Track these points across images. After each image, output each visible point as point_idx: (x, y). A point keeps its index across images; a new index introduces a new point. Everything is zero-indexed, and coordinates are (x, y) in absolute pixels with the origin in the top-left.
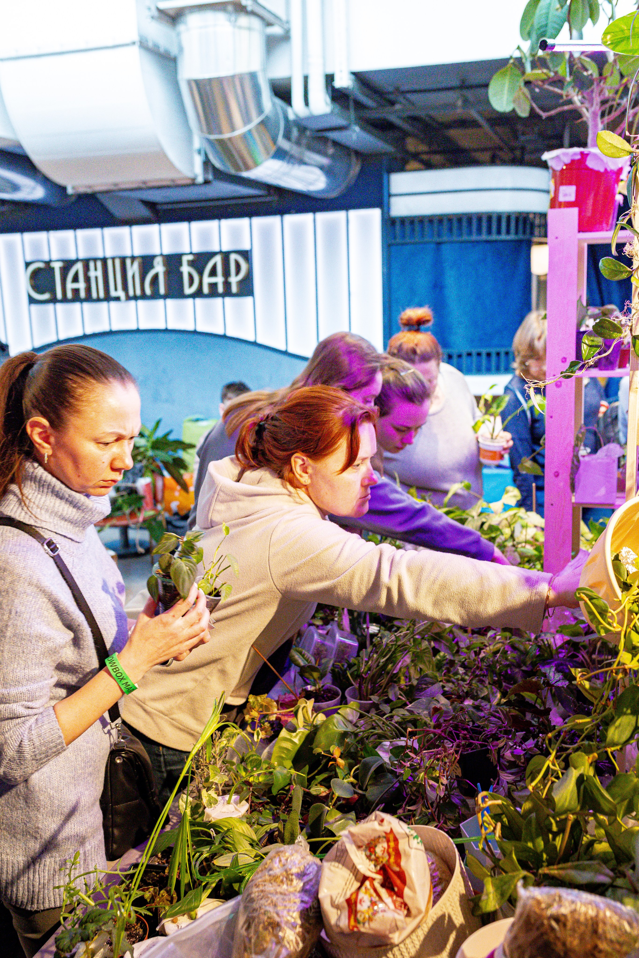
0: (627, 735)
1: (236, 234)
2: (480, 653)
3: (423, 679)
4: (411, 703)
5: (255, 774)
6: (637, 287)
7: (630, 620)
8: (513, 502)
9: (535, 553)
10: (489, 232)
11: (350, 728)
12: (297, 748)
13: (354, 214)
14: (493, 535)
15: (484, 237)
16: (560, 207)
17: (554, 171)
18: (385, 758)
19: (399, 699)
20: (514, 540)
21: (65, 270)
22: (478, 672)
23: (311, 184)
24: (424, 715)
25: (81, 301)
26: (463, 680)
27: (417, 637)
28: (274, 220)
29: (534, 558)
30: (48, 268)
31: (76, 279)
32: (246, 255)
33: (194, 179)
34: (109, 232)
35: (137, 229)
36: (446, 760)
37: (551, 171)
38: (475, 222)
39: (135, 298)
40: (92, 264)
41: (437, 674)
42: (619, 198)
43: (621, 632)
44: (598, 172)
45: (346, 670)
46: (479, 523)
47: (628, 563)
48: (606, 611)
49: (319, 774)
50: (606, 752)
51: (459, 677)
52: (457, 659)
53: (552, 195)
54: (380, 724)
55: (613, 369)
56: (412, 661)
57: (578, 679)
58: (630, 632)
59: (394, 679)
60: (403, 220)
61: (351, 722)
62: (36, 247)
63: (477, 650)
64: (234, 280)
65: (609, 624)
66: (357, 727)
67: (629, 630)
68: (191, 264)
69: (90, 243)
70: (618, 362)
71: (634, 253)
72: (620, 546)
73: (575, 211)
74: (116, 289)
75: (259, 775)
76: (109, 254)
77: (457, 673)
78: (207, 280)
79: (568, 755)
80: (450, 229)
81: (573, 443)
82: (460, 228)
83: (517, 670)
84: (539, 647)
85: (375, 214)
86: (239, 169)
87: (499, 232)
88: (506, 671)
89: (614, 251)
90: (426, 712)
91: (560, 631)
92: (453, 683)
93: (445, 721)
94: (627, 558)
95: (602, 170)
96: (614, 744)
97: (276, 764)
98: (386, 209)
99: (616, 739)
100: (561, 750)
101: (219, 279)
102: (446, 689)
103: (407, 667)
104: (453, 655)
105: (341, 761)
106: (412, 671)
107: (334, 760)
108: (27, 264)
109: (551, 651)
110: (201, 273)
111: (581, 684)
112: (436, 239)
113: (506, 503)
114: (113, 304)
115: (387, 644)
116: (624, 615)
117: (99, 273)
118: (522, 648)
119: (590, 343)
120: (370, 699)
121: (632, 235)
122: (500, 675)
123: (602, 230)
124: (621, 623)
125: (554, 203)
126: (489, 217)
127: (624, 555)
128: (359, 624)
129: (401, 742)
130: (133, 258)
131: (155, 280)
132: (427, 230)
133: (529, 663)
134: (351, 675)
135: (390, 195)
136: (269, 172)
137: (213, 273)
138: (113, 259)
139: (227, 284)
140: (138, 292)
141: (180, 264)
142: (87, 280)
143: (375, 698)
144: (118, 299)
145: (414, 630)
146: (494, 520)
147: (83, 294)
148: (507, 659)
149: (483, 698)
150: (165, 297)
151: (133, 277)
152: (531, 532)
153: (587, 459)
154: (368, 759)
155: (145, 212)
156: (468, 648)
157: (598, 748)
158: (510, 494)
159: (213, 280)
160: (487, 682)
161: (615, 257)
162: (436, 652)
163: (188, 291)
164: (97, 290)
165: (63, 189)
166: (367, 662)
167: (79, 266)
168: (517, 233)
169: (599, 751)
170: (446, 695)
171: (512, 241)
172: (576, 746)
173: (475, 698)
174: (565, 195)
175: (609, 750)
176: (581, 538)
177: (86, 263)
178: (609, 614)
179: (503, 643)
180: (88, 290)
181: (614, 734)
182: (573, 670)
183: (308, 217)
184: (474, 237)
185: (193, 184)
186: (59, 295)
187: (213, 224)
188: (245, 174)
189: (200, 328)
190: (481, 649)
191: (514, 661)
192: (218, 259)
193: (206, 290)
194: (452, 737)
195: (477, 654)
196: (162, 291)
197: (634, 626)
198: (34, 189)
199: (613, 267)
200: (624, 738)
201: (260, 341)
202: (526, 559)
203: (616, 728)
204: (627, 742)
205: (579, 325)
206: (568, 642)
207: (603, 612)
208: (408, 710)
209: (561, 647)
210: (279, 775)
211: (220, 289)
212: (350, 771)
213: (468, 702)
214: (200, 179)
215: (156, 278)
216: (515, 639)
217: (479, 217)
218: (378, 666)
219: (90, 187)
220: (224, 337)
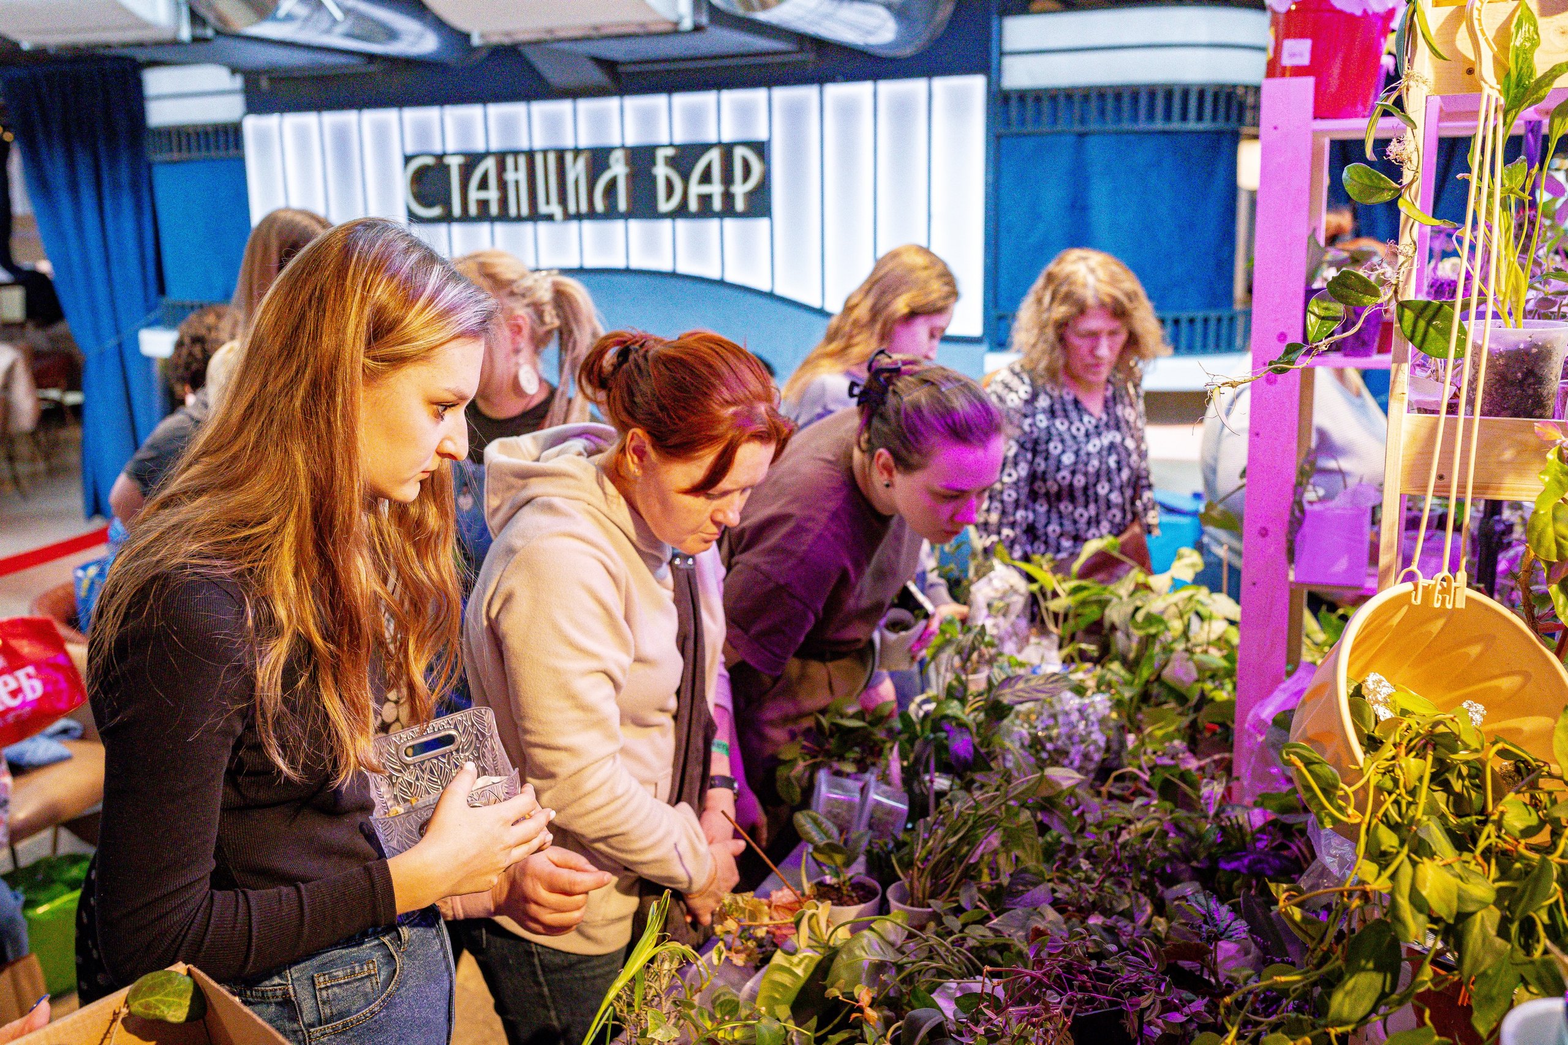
0: (1366, 1006)
1: (745, 113)
2: (1119, 834)
3: (1020, 874)
4: (997, 915)
5: (728, 1026)
6: (1408, 217)
7: (1378, 804)
8: (1188, 575)
9: (1224, 663)
10: (1168, 116)
11: (891, 956)
12: (800, 984)
13: (940, 84)
14: (1153, 631)
15: (1159, 125)
16: (1283, 75)
17: (1275, 13)
18: (949, 1009)
19: (977, 907)
20: (1188, 640)
21: (467, 171)
22: (1114, 868)
23: (869, 33)
24: (1018, 939)
25: (493, 220)
26: (1088, 880)
27: (1011, 803)
28: (808, 93)
29: (1221, 673)
30: (440, 166)
31: (483, 185)
32: (761, 149)
33: (676, 24)
34: (540, 108)
35: (585, 105)
36: (1048, 1026)
37: (1269, 14)
38: (1143, 101)
39: (579, 217)
40: (510, 161)
41: (1043, 867)
42: (1387, 61)
43: (1359, 825)
44: (1352, 15)
45: (891, 852)
46: (1131, 609)
47: (1377, 702)
48: (1336, 787)
49: (833, 1031)
50: (1328, 1034)
51: (1082, 875)
52: (1079, 843)
53: (1270, 54)
54: (942, 951)
55: (1367, 354)
56: (1003, 844)
57: (1281, 904)
58: (1377, 826)
59: (970, 874)
60: (1022, 95)
61: (892, 945)
62: (423, 132)
63: (1115, 829)
64: (740, 189)
65: (1341, 809)
66: (903, 953)
67: (1374, 821)
68: (671, 162)
69: (508, 126)
70: (1376, 344)
71: (1405, 157)
72: (1365, 669)
73: (1309, 82)
74: (548, 202)
75: (734, 1028)
76: (538, 143)
77: (1078, 868)
78: (696, 189)
79: (1259, 1035)
80: (1102, 112)
81: (1294, 480)
82: (1118, 109)
83: (1183, 867)
84: (1223, 829)
85: (977, 84)
86: (750, 7)
87: (1184, 118)
88: (1163, 869)
89: (1369, 153)
90: (1021, 933)
91: (1260, 804)
92: (1071, 885)
93: (1050, 955)
94: (1375, 692)
95: (1358, 12)
96: (1342, 1023)
97: (763, 1009)
98: (994, 75)
99: (1346, 1012)
100: (1245, 1024)
101: (715, 189)
102: (1058, 895)
103: (995, 853)
104: (1073, 836)
105: (871, 1013)
106: (1002, 860)
107: (861, 1010)
108: (408, 159)
109: (1243, 837)
110: (686, 178)
111: (1286, 913)
112: (1078, 128)
113: (1177, 576)
114: (543, 227)
115: (960, 814)
116: (1367, 794)
117: (522, 176)
118: (1192, 829)
119: (1323, 313)
120: (929, 906)
121: (1402, 125)
122: (1151, 874)
123: (1355, 115)
124: (1361, 808)
125: (1274, 69)
126: (1169, 92)
127: (1371, 687)
128: (917, 774)
129: (976, 985)
130: (577, 152)
131: (611, 189)
132: (1062, 113)
133: (1202, 856)
134: (898, 861)
135: (1002, 54)
136: (800, 13)
137: (706, 178)
138: (545, 152)
139: (728, 197)
140: (584, 208)
141: (653, 163)
142: (503, 185)
143: (937, 905)
144: (550, 218)
145: (1007, 793)
146: (1155, 605)
147: (494, 209)
148: (1165, 847)
149: (1122, 914)
150: (627, 216)
151: (576, 182)
152: (1218, 627)
153: (1317, 507)
154: (919, 1012)
155: (598, 76)
156: (1099, 826)
157: (1314, 1027)
158: (1186, 561)
159: (705, 189)
160: (1130, 886)
161: (1371, 164)
162: (1043, 829)
163: (664, 206)
164: (518, 203)
165: (466, 37)
166: (926, 842)
167: (490, 164)
168: (1214, 118)
169: (1315, 1033)
170: (1059, 906)
171: (1206, 132)
172: (1274, 1019)
173: (1106, 912)
174: (1293, 55)
175: (1332, 1032)
176: (1305, 640)
177: (501, 158)
178: (1341, 793)
179: (1159, 819)
180: (503, 202)
181: (1342, 1004)
182: (1273, 887)
183: (863, 89)
184: (1143, 125)
185: (676, 31)
186: (457, 210)
187: (708, 98)
188: (761, 16)
189: (683, 268)
190: (1121, 829)
191: (1177, 851)
192: (714, 155)
193: (693, 205)
194: (1062, 984)
195: (1114, 836)
196: (622, 205)
197: (1385, 815)
198: (420, 36)
199: (1367, 181)
200: (1360, 1012)
201: (779, 291)
202: (1208, 674)
203: (1347, 994)
204: (1365, 1019)
205: (1311, 277)
206: (1273, 823)
207: (1329, 790)
208: (990, 929)
209: (1262, 830)
210: (765, 1031)
211: (717, 205)
212: (887, 1029)
213: (1095, 920)
214: (687, 24)
215: (612, 184)
216: (1181, 813)
217: (1152, 91)
218: (945, 848)
219: (508, 34)
220: (721, 283)
